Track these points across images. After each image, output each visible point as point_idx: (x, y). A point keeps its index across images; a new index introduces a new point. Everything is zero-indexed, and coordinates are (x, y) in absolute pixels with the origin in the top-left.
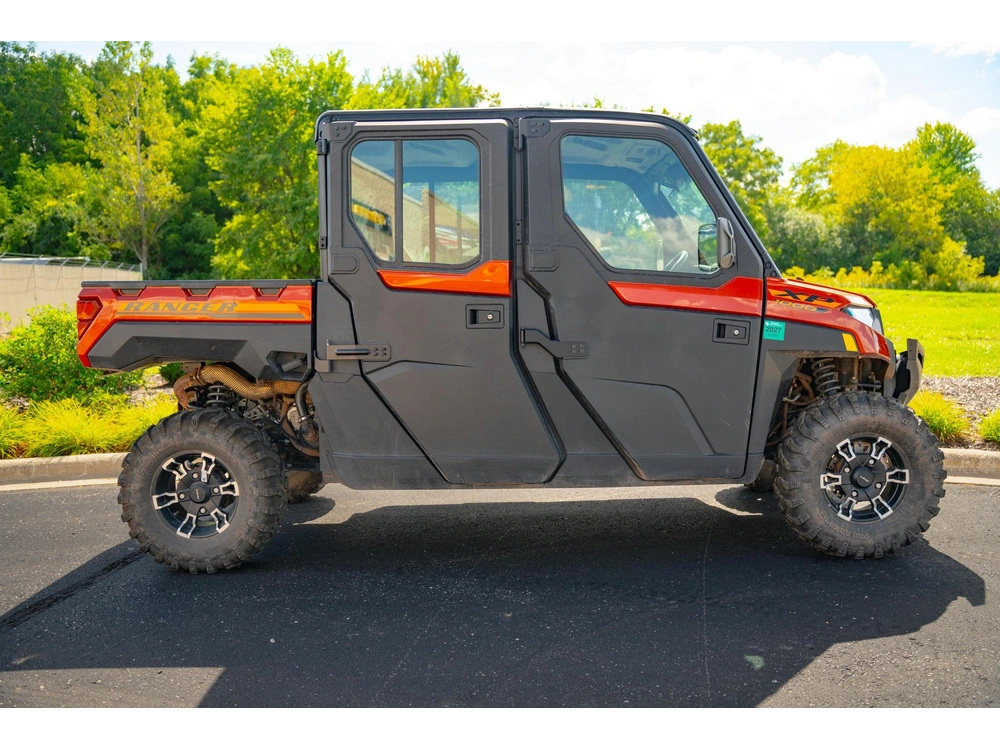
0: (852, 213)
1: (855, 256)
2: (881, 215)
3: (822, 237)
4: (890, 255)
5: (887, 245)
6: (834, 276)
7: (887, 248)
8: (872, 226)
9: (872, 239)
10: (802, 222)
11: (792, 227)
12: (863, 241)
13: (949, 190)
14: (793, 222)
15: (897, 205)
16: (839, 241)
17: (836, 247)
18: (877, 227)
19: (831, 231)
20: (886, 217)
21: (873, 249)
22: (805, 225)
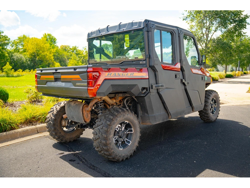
0: (32, 55)
1: (33, 66)
2: (40, 56)
3: (25, 61)
4: (43, 66)
5: (42, 63)
6: (30, 71)
7: (42, 64)
8: (38, 58)
9: (38, 62)
10: (18, 57)
11: (16, 58)
12: (35, 62)
13: (55, 50)
14: (16, 57)
15: (44, 53)
16: (29, 62)
17: (28, 64)
18: (39, 59)
19: (26, 60)
20: (41, 56)
21: (38, 64)
22: (19, 58)
